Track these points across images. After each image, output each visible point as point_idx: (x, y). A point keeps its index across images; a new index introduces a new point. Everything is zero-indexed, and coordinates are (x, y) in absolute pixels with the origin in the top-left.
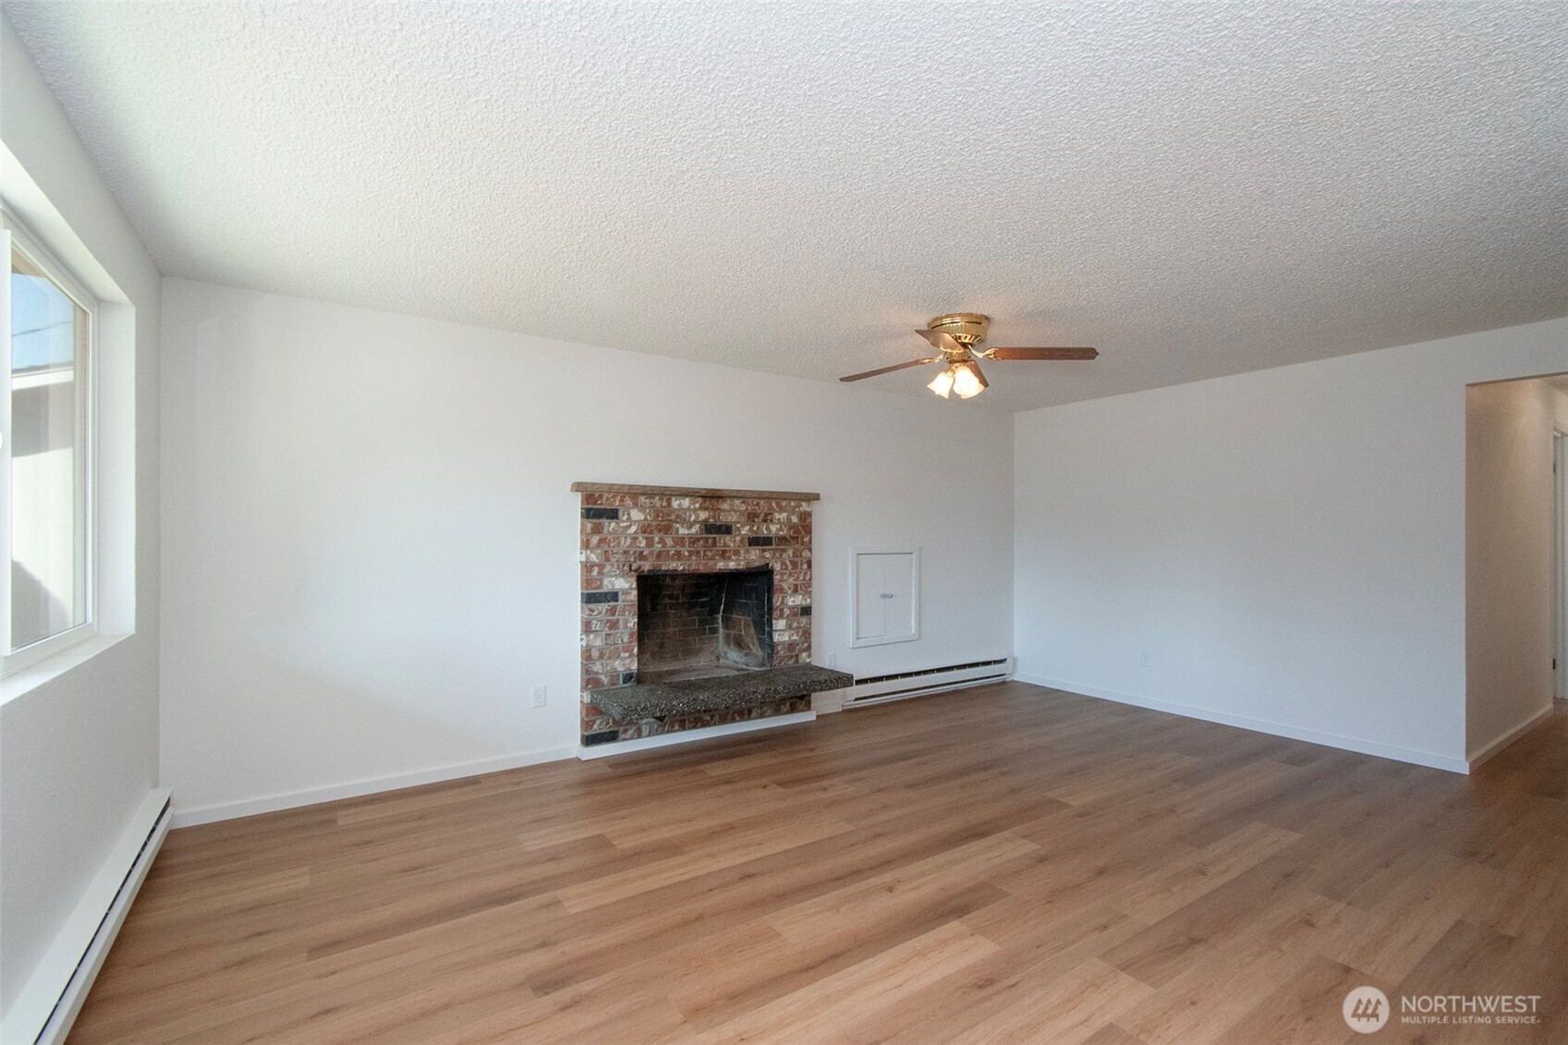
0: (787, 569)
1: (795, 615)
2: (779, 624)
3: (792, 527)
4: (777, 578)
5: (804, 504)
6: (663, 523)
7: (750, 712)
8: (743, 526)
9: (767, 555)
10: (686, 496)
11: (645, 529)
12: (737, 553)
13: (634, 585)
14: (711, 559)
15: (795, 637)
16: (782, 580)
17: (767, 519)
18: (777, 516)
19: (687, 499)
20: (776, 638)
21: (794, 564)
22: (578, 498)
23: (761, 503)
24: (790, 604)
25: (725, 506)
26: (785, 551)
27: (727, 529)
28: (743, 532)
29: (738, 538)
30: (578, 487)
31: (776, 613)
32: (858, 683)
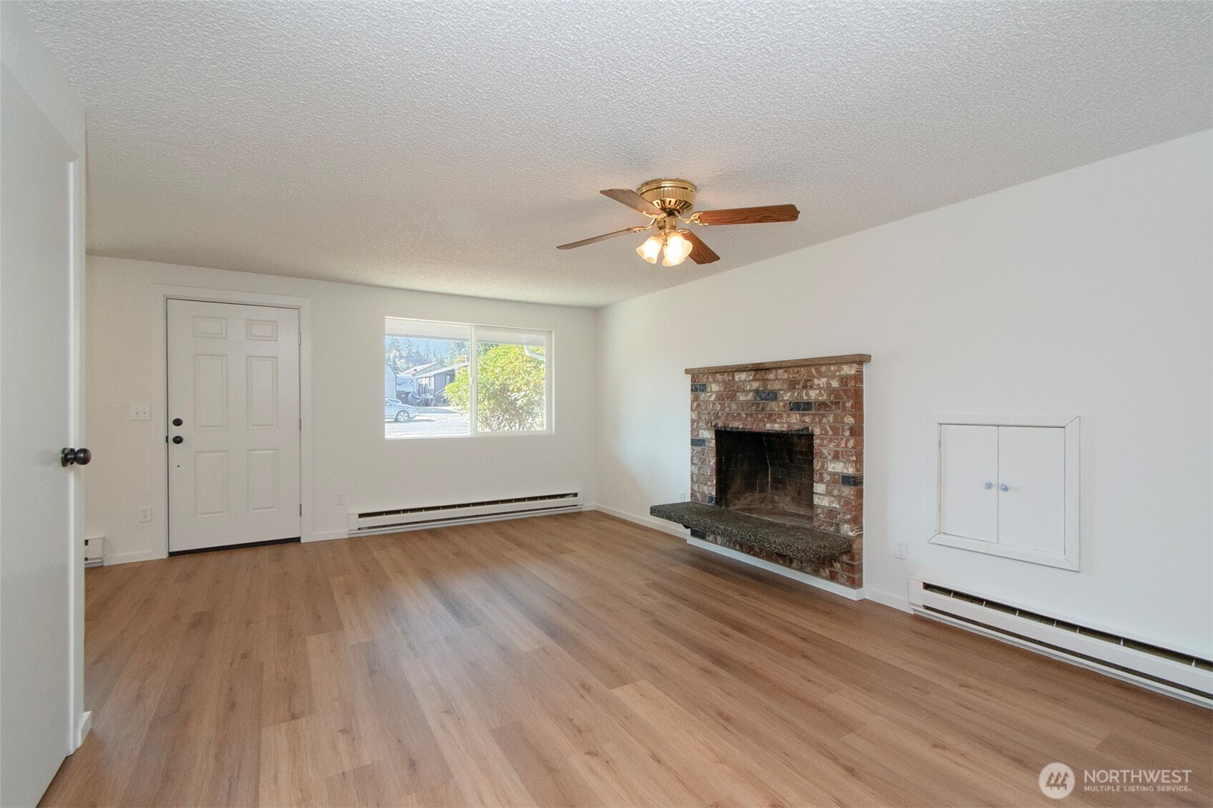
0: (827, 433)
1: (835, 482)
2: (819, 488)
3: (830, 390)
4: (817, 442)
5: (845, 367)
6: (729, 394)
7: (791, 561)
8: (785, 392)
9: (807, 419)
10: (744, 371)
11: (720, 397)
12: (780, 416)
13: (714, 437)
14: (760, 421)
15: (835, 505)
16: (824, 447)
17: (807, 385)
18: (816, 381)
19: (744, 373)
20: (816, 500)
21: (836, 431)
22: (689, 376)
23: (803, 369)
24: (830, 469)
25: (771, 376)
26: (823, 416)
27: (773, 396)
28: (786, 398)
29: (781, 404)
31: (816, 477)
32: (927, 586)
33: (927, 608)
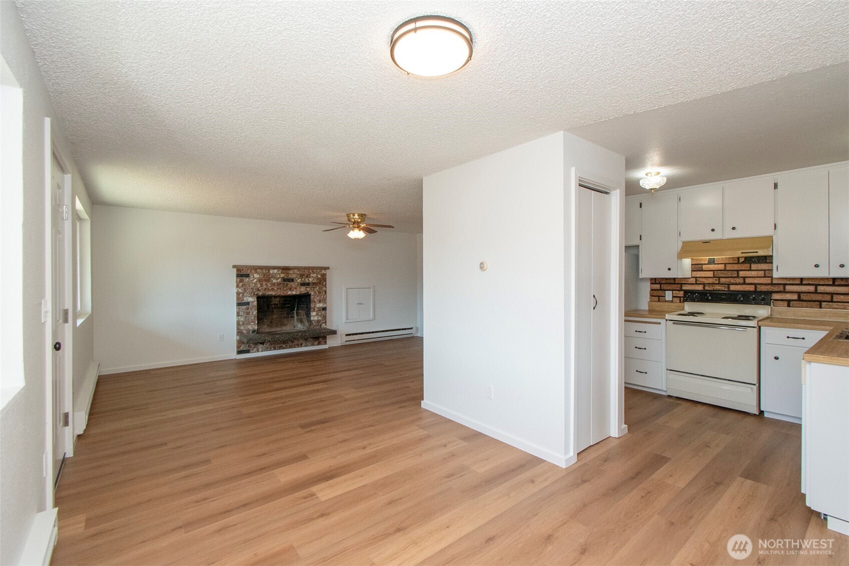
0: (316, 294)
1: (320, 310)
2: (313, 314)
3: (318, 279)
4: (312, 297)
5: (323, 271)
6: (267, 278)
7: (301, 344)
8: (299, 279)
9: (308, 289)
10: (276, 269)
11: (260, 280)
12: (296, 288)
13: (256, 300)
14: (285, 291)
15: (320, 318)
16: (314, 297)
17: (308, 276)
18: (312, 275)
19: (276, 270)
20: (312, 318)
21: (320, 293)
22: (235, 269)
23: (305, 271)
24: (318, 306)
25: (291, 272)
26: (315, 287)
27: (292, 280)
28: (298, 281)
29: (296, 283)
30: (234, 267)
31: (312, 310)
32: (347, 335)
33: (346, 341)
